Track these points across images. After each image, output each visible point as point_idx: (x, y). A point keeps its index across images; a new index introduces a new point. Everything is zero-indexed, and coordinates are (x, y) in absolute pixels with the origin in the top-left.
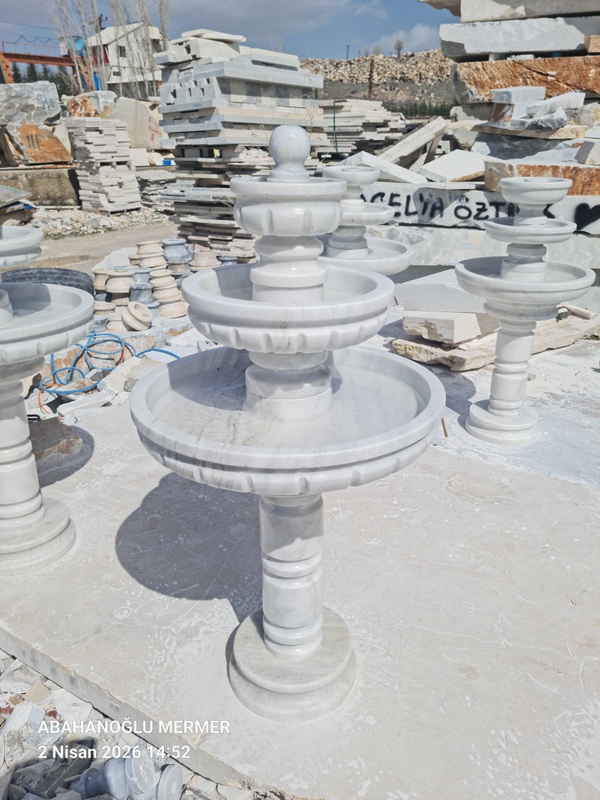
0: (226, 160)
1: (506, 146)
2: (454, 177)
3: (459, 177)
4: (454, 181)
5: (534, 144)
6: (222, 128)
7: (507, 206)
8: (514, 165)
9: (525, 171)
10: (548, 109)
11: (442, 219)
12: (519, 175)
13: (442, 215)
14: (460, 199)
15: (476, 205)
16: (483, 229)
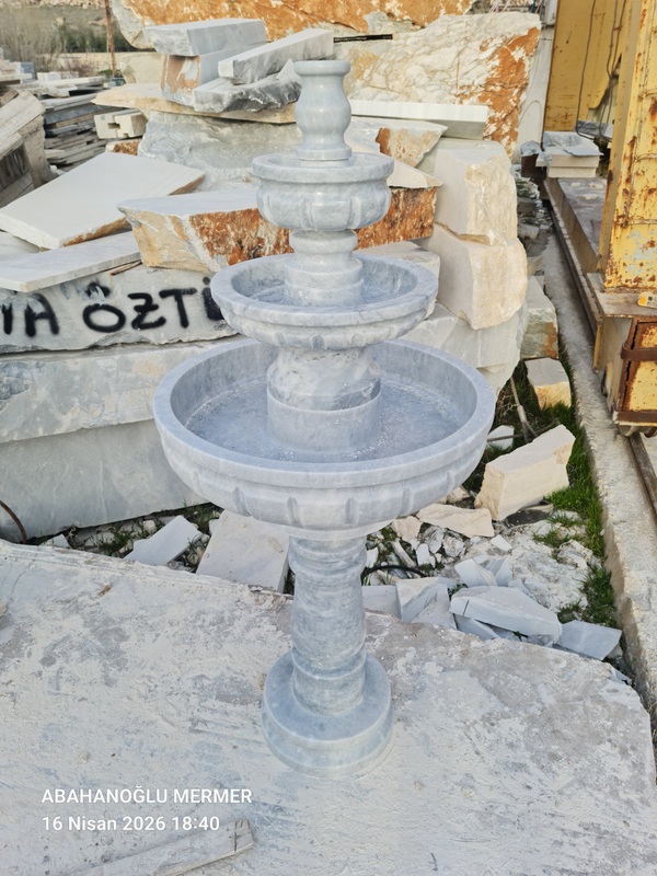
8: (185, 218)
9: (212, 226)
10: (267, 65)
11: (57, 338)
12: (201, 238)
13: (55, 329)
14: (89, 293)
15: (129, 300)
16: (161, 346)
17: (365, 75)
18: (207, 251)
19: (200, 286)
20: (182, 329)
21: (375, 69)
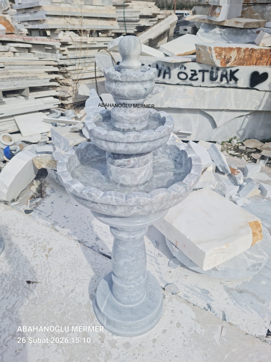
7: (209, 72)
8: (212, 47)
9: (219, 51)
11: (170, 80)
12: (215, 54)
13: (170, 77)
14: (181, 68)
15: (190, 71)
16: (195, 86)
18: (216, 58)
19: (210, 70)
20: (202, 82)
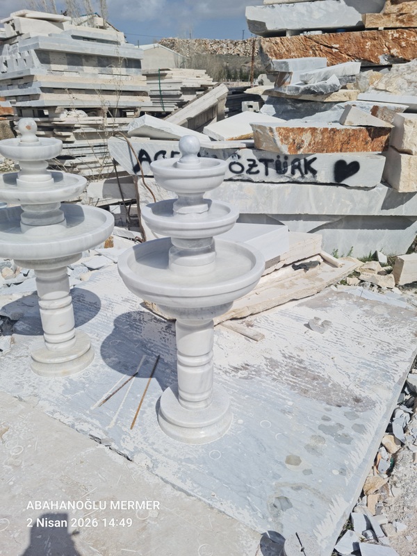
0: (51, 120)
1: (290, 108)
2: (231, 137)
3: (237, 135)
4: (232, 139)
5: (313, 106)
6: (41, 93)
7: (274, 163)
8: (274, 128)
9: (284, 132)
10: (322, 76)
12: (279, 136)
14: (233, 157)
15: (247, 161)
17: (375, 83)
18: (280, 142)
19: (275, 159)
20: (265, 176)
21: (381, 80)
